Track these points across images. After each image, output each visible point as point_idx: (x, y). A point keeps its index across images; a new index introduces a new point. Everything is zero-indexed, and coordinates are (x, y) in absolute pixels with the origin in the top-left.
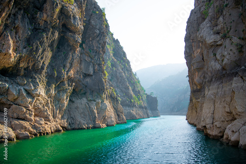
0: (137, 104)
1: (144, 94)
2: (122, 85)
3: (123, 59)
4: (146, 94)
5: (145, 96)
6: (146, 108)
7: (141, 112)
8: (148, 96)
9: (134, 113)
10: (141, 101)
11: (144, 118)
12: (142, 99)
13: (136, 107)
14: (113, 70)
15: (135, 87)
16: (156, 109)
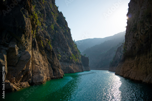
0: (75, 61)
1: (80, 55)
2: (63, 45)
3: (64, 26)
4: (81, 55)
5: (81, 56)
6: (81, 65)
7: (77, 67)
8: (82, 57)
9: (72, 68)
10: (78, 59)
11: (79, 72)
12: (78, 58)
13: (74, 64)
14: (56, 32)
15: (73, 48)
16: (88, 66)
